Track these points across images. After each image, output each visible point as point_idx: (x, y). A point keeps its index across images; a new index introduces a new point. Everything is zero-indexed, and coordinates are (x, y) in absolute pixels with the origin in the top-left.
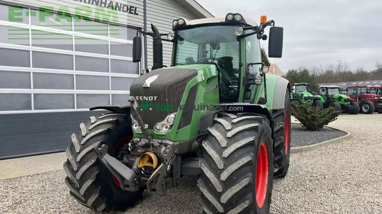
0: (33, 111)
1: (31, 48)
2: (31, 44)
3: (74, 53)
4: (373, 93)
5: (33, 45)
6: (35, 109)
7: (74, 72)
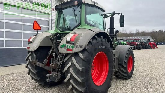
0: (5, 48)
1: (5, 21)
2: (4, 19)
3: (22, 23)
4: (136, 42)
5: (5, 20)
6: (6, 47)
7: (22, 31)
